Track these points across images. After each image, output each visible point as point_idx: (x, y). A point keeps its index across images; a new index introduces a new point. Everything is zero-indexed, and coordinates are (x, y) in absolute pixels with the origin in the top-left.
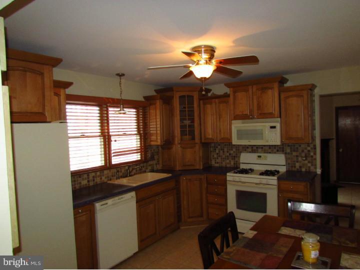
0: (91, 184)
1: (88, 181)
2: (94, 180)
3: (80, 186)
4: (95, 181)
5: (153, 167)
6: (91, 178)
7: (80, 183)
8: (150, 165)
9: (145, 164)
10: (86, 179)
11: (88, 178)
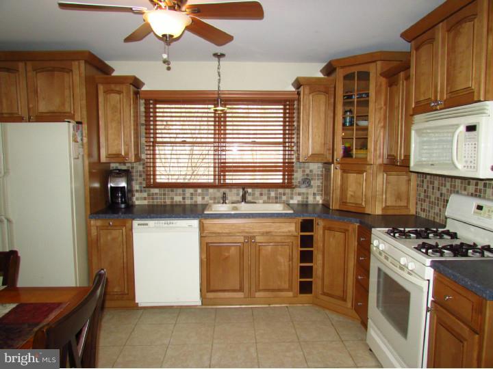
0: (188, 202)
1: (184, 198)
2: (191, 199)
3: (172, 202)
4: (194, 199)
5: (307, 198)
6: (188, 195)
7: (172, 198)
8: (299, 194)
9: (288, 191)
10: (180, 195)
11: (184, 194)
